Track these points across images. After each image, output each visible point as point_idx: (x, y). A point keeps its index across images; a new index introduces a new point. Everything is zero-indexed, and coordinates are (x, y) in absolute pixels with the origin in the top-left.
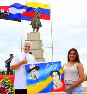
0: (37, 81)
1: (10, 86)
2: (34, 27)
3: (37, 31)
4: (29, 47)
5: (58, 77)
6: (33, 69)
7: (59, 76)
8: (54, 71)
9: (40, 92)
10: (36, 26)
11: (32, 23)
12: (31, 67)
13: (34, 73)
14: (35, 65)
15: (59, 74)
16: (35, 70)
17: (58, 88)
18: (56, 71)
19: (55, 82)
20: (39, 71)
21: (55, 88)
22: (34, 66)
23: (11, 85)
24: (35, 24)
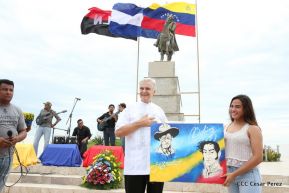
0: (171, 157)
1: (113, 168)
2: (163, 51)
3: (169, 59)
4: (148, 89)
5: (214, 155)
6: (165, 133)
7: (217, 152)
8: (208, 142)
9: (175, 180)
10: (168, 49)
11: (158, 42)
12: (162, 129)
13: (167, 140)
14: (171, 125)
15: (217, 148)
16: (169, 135)
17: (212, 175)
18: (211, 142)
19: (206, 164)
20: (177, 139)
21: (205, 175)
22: (169, 127)
23: (115, 165)
24: (164, 45)
